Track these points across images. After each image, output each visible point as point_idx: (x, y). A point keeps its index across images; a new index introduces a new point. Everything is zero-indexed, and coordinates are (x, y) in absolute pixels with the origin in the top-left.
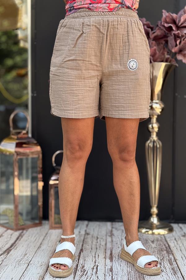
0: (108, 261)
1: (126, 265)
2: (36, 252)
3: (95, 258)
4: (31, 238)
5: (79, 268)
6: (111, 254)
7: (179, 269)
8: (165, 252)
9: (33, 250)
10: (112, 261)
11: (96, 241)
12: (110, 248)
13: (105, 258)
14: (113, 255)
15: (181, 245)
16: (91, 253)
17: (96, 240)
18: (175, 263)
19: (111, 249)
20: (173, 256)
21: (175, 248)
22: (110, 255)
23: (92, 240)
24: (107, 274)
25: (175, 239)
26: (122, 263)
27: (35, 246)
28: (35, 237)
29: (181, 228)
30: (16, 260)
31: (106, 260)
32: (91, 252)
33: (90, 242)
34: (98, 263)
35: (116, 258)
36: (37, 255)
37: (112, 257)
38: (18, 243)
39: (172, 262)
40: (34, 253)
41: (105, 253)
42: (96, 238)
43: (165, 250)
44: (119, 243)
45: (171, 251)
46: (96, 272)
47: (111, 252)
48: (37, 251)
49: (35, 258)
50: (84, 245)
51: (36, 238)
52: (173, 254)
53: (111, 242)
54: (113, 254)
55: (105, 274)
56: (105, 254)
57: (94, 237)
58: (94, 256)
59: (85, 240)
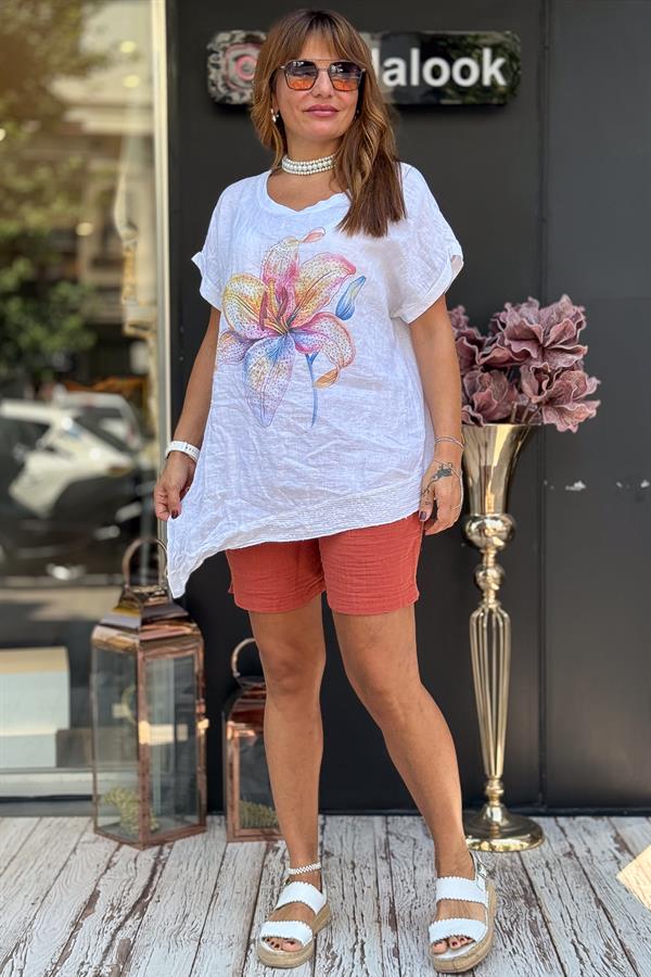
0: (386, 929)
2: (209, 909)
3: (355, 922)
4: (187, 868)
5: (319, 950)
6: (392, 910)
7: (555, 947)
8: (523, 901)
9: (200, 905)
10: (397, 930)
11: (352, 875)
12: (389, 894)
13: (379, 922)
14: (397, 913)
15: (561, 881)
17: (350, 871)
18: (545, 930)
19: (391, 895)
20: (541, 912)
21: (547, 889)
22: (391, 913)
23: (342, 871)
24: (386, 962)
25: (547, 864)
27: (203, 892)
28: (196, 865)
29: (562, 830)
30: (167, 930)
31: (380, 926)
34: (363, 935)
35: (404, 921)
36: (212, 916)
37: (395, 918)
38: (158, 884)
39: (537, 926)
40: (206, 908)
41: (376, 908)
42: (350, 866)
43: (522, 897)
45: (537, 899)
46: (362, 959)
47: (392, 903)
48: (210, 905)
49: (211, 926)
51: (201, 870)
52: (540, 908)
53: (388, 877)
54: (397, 910)
55: (383, 965)
56: (379, 912)
57: (346, 863)
58: (351, 916)
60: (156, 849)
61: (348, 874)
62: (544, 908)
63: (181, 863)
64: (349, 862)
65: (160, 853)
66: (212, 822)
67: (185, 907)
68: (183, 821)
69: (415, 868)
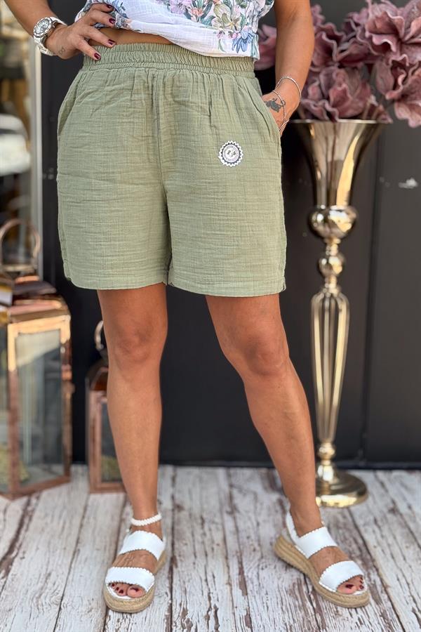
0: (237, 592)
1: (280, 606)
2: (70, 567)
3: (207, 585)
4: (52, 521)
5: (175, 616)
6: (241, 572)
7: (398, 616)
9: (62, 562)
10: (247, 594)
11: (201, 531)
12: (237, 552)
13: (230, 585)
14: (245, 574)
15: (391, 540)
16: (195, 568)
17: (200, 526)
18: (386, 596)
19: (239, 554)
20: (379, 575)
21: (379, 549)
22: (240, 574)
23: (192, 527)
25: (375, 521)
26: (269, 598)
27: (65, 549)
28: (60, 517)
29: (382, 484)
30: (29, 593)
31: (231, 589)
32: (196, 566)
33: (188, 534)
34: (216, 598)
35: (252, 583)
36: (73, 575)
37: (244, 579)
38: (24, 538)
39: (378, 592)
40: (68, 571)
41: (226, 568)
42: (200, 521)
43: (358, 557)
44: (253, 537)
45: (373, 561)
46: (217, 629)
47: (241, 563)
48: (71, 563)
49: (72, 586)
50: (176, 546)
51: (65, 523)
52: (377, 570)
53: (234, 534)
54: (246, 570)
56: (229, 573)
57: (196, 519)
58: (204, 578)
59: (176, 527)
60: (24, 500)
61: (198, 531)
62: (380, 571)
63: (46, 515)
64: (198, 516)
65: (28, 504)
66: (76, 472)
67: (48, 565)
68: (51, 472)
69: (258, 524)
